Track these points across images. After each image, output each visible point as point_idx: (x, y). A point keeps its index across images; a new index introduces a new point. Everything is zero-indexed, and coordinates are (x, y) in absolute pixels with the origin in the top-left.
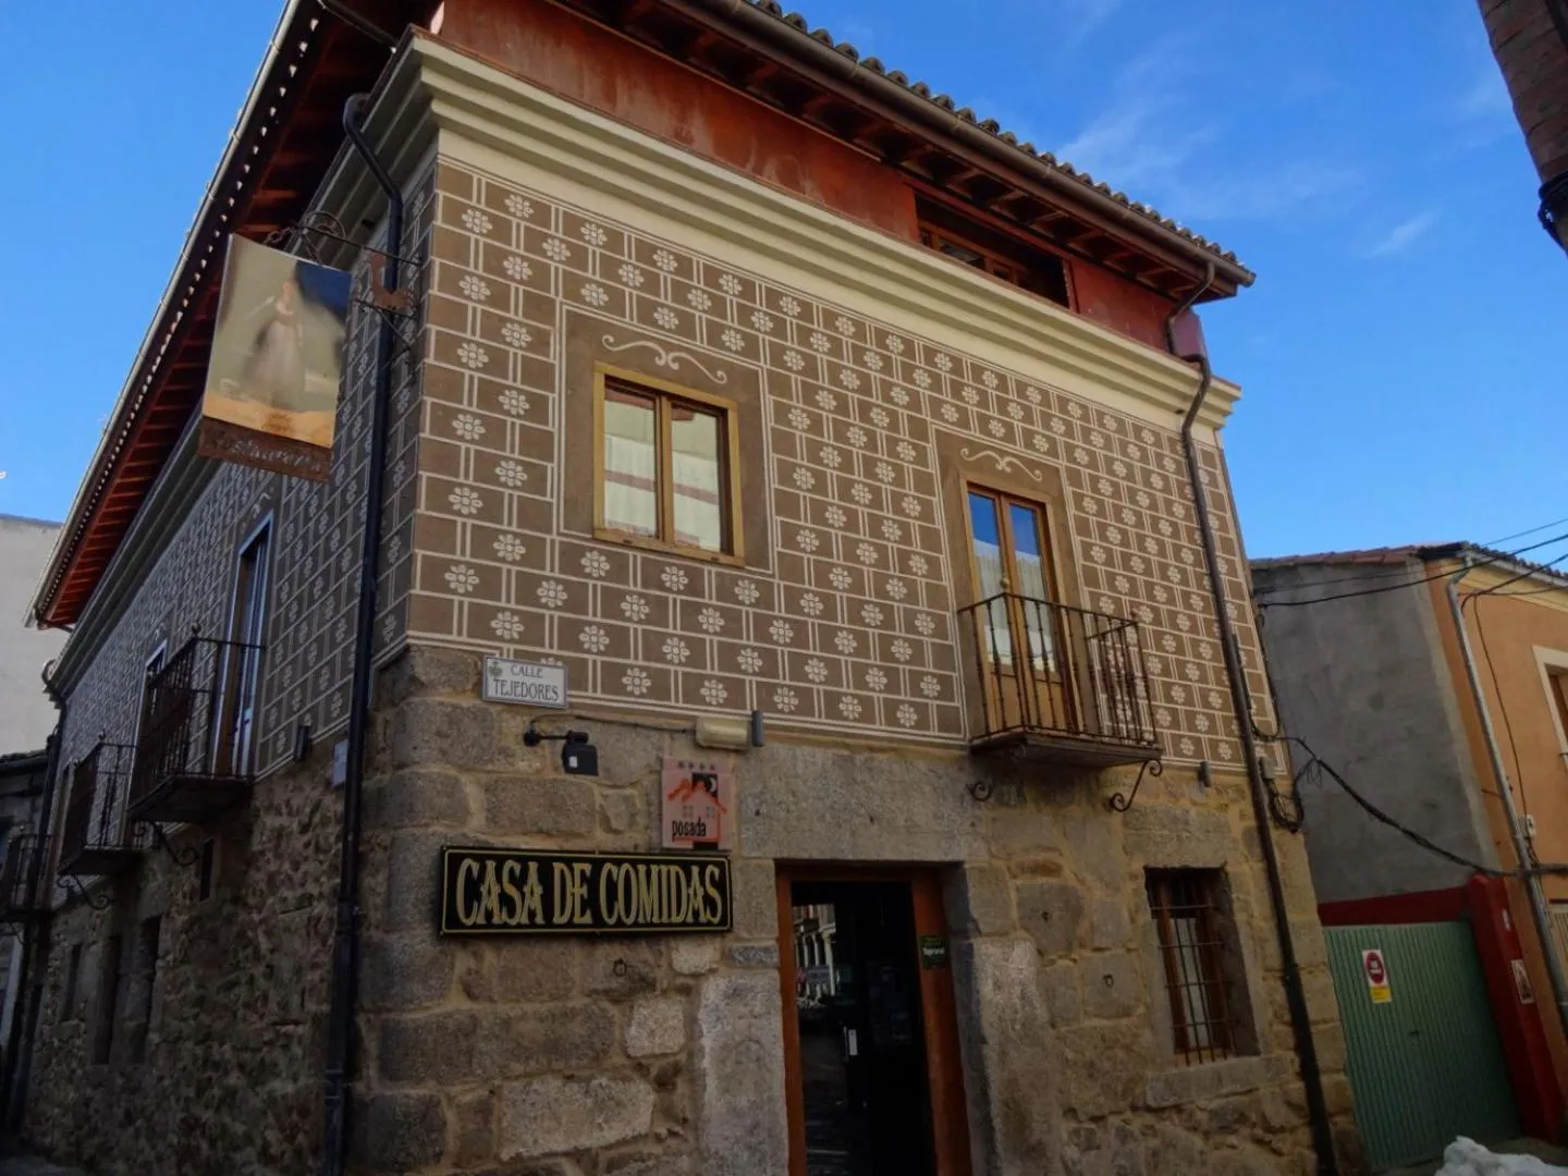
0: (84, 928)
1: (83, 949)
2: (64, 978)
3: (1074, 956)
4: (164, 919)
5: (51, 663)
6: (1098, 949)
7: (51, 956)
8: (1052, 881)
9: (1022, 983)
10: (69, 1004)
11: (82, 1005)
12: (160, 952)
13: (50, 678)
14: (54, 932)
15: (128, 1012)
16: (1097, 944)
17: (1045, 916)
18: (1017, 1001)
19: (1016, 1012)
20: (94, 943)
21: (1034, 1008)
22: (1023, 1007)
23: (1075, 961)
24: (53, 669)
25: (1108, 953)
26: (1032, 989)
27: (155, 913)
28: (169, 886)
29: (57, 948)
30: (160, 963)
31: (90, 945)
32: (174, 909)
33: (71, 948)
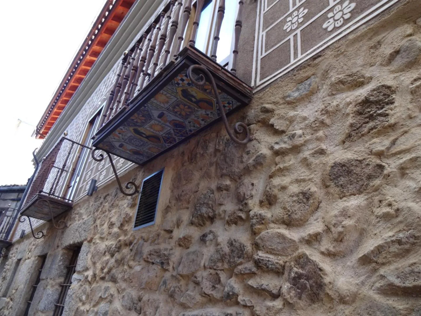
0: (25, 250)
1: (22, 261)
2: (9, 274)
4: (85, 243)
5: (37, 149)
7: (7, 263)
10: (8, 288)
11: (14, 291)
12: (78, 268)
13: (35, 154)
14: (11, 252)
15: (41, 306)
20: (29, 258)
24: (37, 151)
27: (77, 240)
28: (95, 221)
29: (10, 260)
30: (75, 276)
31: (26, 260)
32: (97, 236)
33: (16, 260)
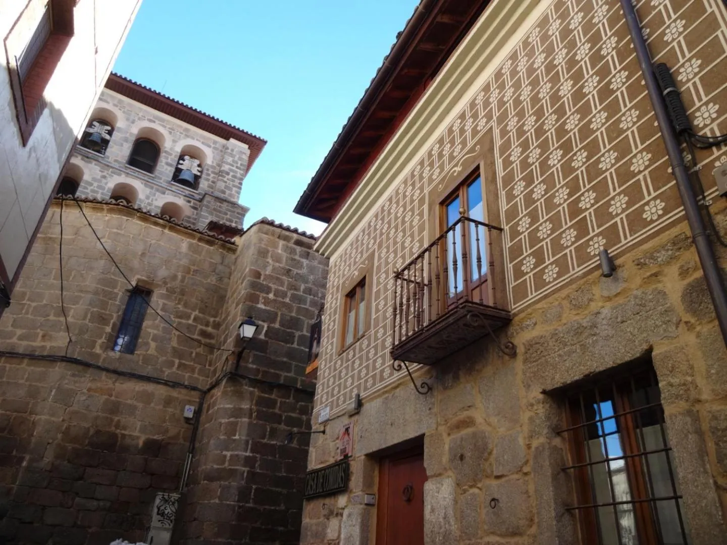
3: (479, 485)
6: (498, 477)
8: (469, 430)
9: (445, 508)
16: (495, 474)
17: (462, 457)
18: (441, 520)
19: (441, 528)
21: (450, 525)
22: (445, 524)
23: (480, 489)
25: (503, 479)
26: (451, 512)
